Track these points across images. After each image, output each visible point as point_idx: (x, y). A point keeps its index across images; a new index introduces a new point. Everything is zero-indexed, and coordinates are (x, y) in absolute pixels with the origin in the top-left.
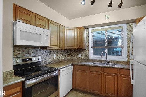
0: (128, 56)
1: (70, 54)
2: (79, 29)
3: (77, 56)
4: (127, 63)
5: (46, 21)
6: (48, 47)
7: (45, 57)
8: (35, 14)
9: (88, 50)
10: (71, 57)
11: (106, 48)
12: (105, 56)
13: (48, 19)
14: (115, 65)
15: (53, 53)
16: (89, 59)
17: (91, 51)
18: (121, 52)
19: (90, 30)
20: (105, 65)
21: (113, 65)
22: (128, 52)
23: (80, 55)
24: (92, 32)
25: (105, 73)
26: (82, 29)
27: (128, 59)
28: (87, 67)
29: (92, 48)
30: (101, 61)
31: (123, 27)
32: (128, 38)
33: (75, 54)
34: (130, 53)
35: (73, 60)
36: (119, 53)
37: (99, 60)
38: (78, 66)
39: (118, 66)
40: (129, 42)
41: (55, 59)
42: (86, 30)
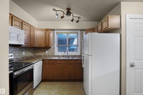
0: (81, 52)
1: (37, 51)
2: (47, 31)
3: (44, 53)
4: (81, 56)
5: (20, 22)
6: (22, 45)
7: (16, 54)
8: (12, 16)
9: (54, 48)
10: (38, 54)
11: (67, 46)
12: (67, 52)
13: (22, 20)
14: (73, 58)
15: (22, 50)
16: (55, 55)
17: (56, 48)
18: (77, 49)
19: (56, 32)
20: (67, 58)
21: (72, 58)
22: (81, 49)
23: (47, 52)
24: (57, 34)
25: (68, 63)
26: (49, 30)
27: (81, 53)
28: (54, 61)
29: (57, 46)
30: (64, 56)
31: (78, 32)
32: (81, 40)
33: (42, 51)
34: (82, 50)
35: (40, 56)
36: (76, 50)
37: (63, 56)
38: (47, 61)
39: (75, 58)
40: (81, 43)
41: (24, 56)
42: (52, 31)
